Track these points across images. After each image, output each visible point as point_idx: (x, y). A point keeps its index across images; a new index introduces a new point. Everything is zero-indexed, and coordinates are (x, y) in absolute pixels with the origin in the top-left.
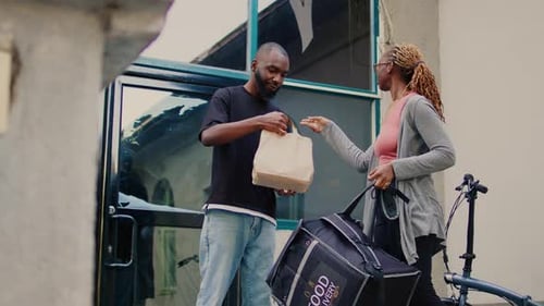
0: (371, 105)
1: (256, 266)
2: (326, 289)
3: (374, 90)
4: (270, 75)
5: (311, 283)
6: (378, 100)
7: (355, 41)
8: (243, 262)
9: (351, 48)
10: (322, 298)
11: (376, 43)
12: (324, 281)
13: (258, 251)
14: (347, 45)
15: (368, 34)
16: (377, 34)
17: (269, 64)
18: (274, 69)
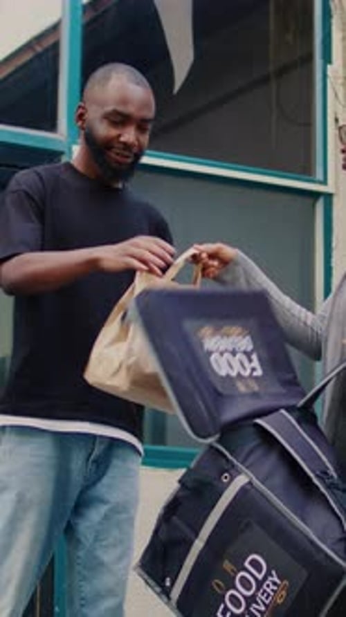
0: (314, 206)
1: (96, 539)
2: (260, 584)
3: (319, 176)
4: (113, 132)
5: (227, 565)
6: (329, 197)
7: (283, 71)
8: (70, 530)
9: (273, 85)
10: (251, 600)
11: (325, 76)
12: (255, 564)
13: (103, 509)
14: (265, 80)
15: (309, 58)
16: (327, 58)
17: (109, 108)
18: (119, 119)
